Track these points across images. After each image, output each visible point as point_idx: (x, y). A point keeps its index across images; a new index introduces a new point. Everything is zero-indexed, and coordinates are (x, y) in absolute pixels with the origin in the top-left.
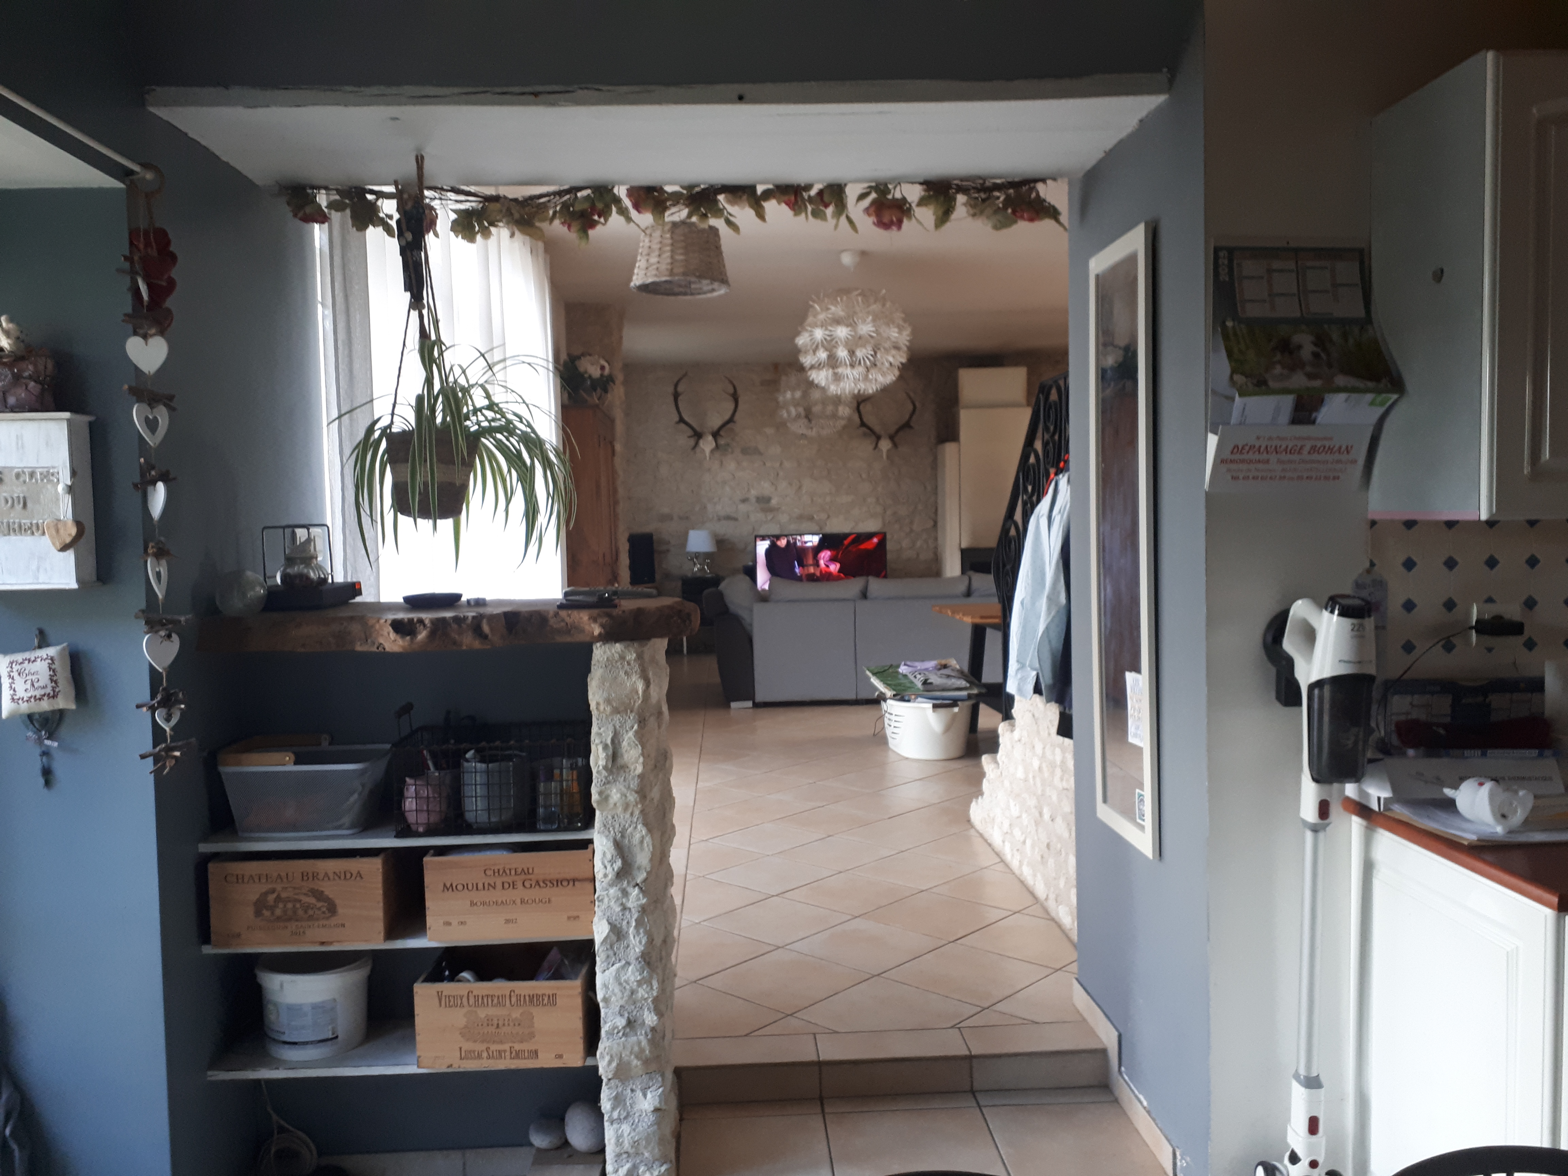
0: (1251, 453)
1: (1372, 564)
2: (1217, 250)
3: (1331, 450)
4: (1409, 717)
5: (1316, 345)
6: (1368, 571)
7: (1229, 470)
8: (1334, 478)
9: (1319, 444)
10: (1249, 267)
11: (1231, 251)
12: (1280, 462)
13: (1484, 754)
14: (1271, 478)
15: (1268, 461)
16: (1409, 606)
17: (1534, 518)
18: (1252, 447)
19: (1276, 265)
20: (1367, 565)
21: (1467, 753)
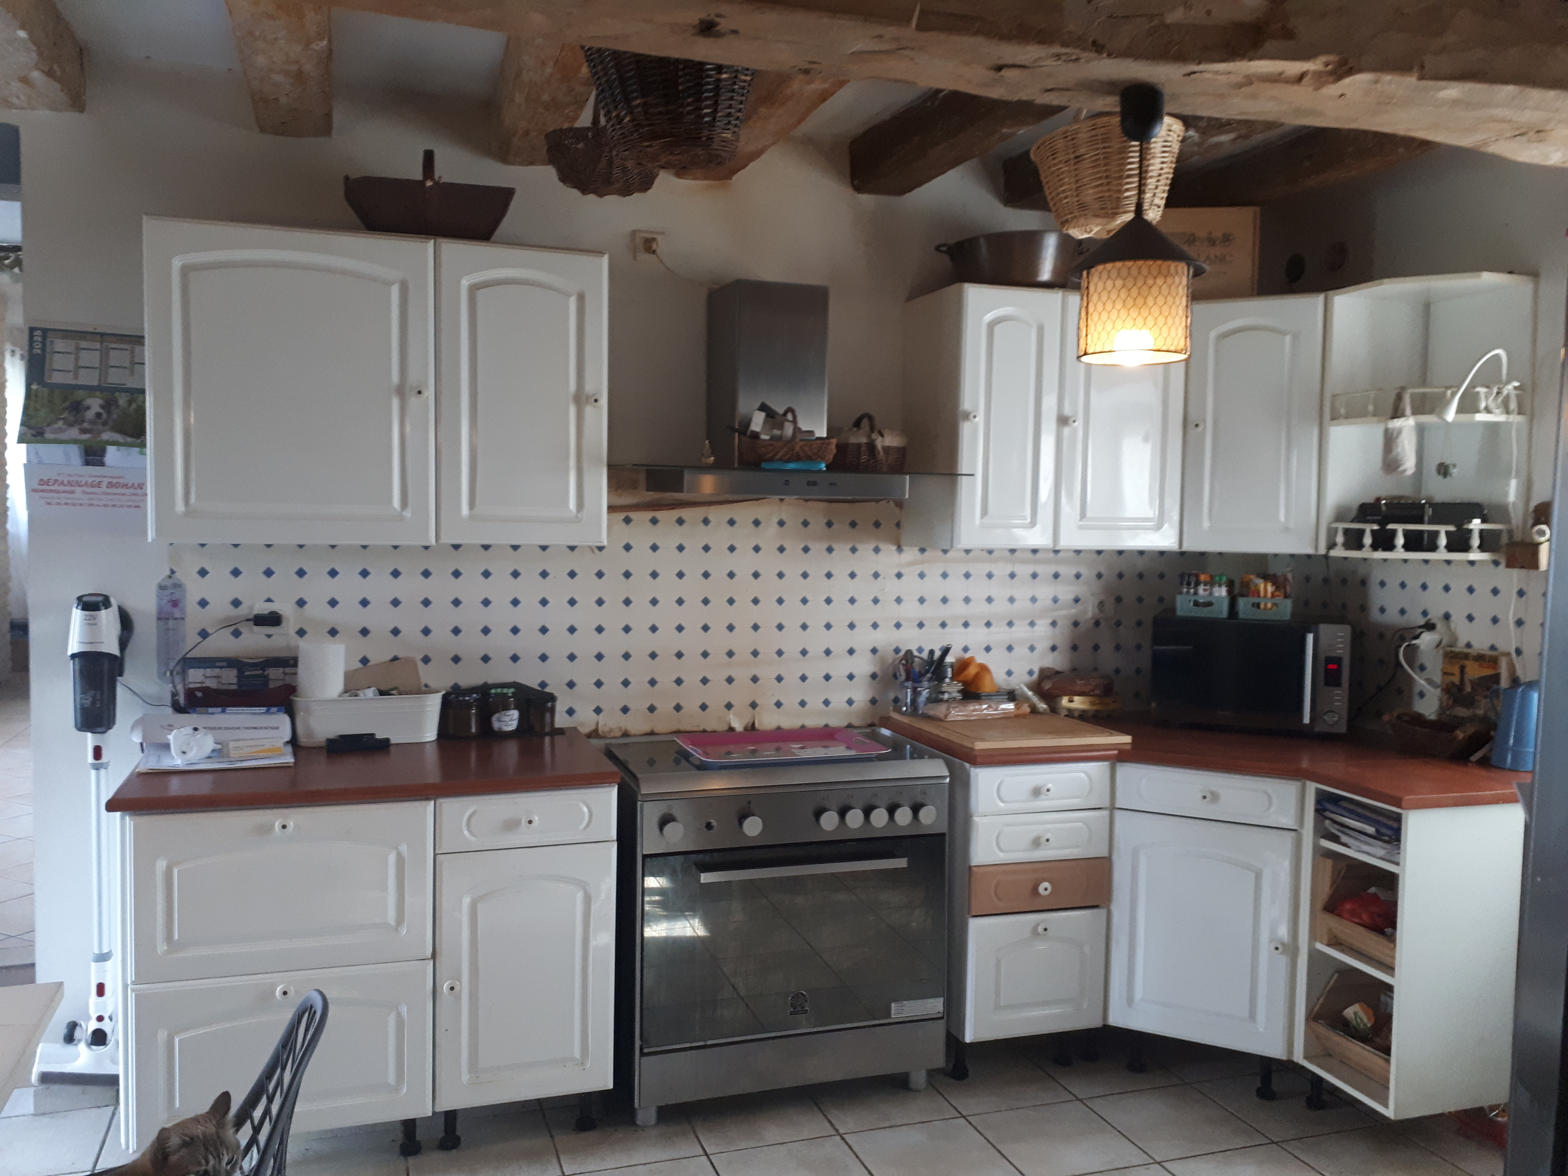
0: (56, 485)
1: (173, 572)
2: (32, 330)
3: (126, 486)
4: (204, 685)
5: (102, 407)
6: (170, 577)
7: (41, 497)
8: (136, 507)
9: (115, 481)
10: (60, 345)
11: (45, 331)
12: (84, 492)
13: (223, 711)
14: (81, 505)
15: (73, 492)
16: (203, 603)
17: (301, 543)
18: (56, 481)
19: (84, 344)
20: (168, 573)
21: (211, 710)
